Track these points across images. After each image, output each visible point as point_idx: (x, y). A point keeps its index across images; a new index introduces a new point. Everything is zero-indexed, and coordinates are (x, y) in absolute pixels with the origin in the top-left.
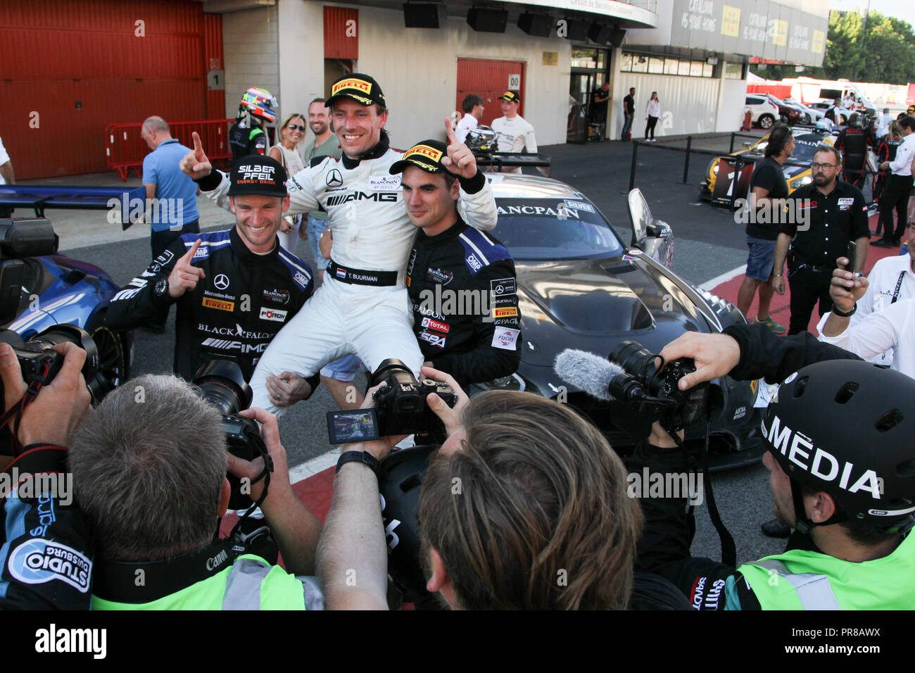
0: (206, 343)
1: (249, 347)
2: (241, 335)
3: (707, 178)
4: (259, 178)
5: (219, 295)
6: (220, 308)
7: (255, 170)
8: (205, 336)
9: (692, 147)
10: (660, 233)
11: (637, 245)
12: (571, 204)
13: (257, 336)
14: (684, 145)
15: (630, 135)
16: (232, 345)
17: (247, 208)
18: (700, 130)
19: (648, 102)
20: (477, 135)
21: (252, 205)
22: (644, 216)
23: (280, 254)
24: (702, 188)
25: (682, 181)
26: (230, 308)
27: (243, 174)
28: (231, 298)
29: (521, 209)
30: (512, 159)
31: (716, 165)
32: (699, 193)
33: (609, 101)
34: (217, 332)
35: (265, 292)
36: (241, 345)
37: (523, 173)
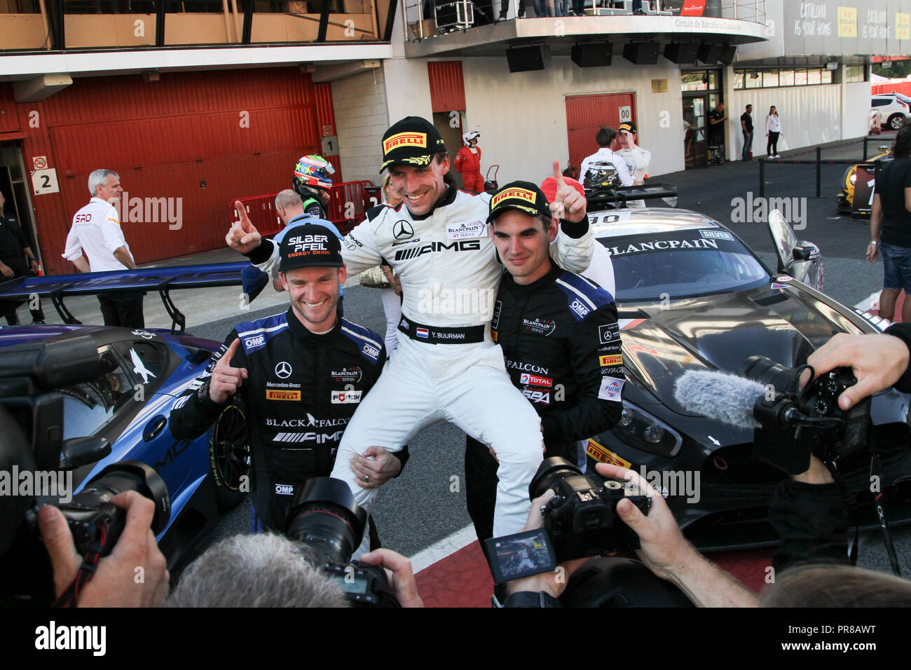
0: (277, 439)
1: (324, 436)
2: (313, 424)
3: (843, 189)
4: (312, 249)
5: (283, 385)
6: (287, 399)
7: (306, 241)
8: (275, 431)
9: (822, 159)
10: (809, 255)
11: (784, 270)
12: (707, 234)
13: (332, 424)
14: (813, 157)
15: (751, 153)
16: (306, 437)
17: (302, 283)
18: (825, 139)
19: (767, 117)
20: (597, 172)
21: (306, 279)
22: (785, 236)
23: (343, 328)
24: (839, 200)
25: (815, 195)
26: (296, 397)
27: (294, 247)
28: (296, 386)
29: (654, 245)
30: (634, 192)
31: (852, 174)
32: (837, 206)
33: (725, 122)
34: (287, 426)
35: (333, 373)
36: (315, 436)
37: (647, 206)
